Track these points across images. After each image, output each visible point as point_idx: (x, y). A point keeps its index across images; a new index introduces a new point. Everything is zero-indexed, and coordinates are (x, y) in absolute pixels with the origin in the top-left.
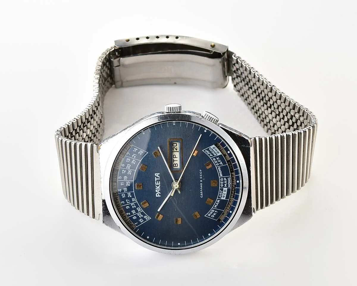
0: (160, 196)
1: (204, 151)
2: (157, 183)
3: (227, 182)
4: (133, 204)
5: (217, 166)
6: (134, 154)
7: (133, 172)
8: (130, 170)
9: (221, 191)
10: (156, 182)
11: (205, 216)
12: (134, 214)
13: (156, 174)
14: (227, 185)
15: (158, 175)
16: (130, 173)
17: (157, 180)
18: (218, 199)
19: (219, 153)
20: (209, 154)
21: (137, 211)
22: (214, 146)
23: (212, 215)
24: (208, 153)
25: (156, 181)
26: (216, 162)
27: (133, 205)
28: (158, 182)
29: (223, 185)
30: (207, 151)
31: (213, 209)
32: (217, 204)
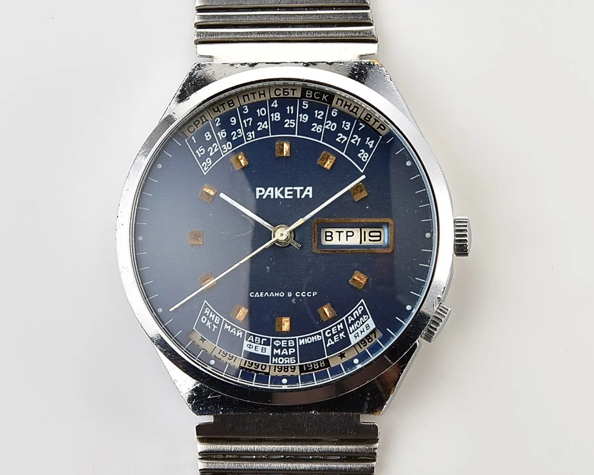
0: (258, 197)
1: (362, 304)
2: (288, 191)
3: (284, 356)
4: (240, 132)
5: (324, 332)
6: (359, 140)
7: (317, 135)
8: (322, 128)
9: (263, 339)
10: (291, 188)
11: (205, 301)
12: (218, 136)
13: (310, 188)
14: (277, 354)
15: (308, 195)
16: (316, 129)
17: (296, 190)
18: (244, 332)
19: (356, 337)
20: (354, 314)
21: (223, 142)
22: (373, 326)
23: (208, 317)
24: (356, 312)
25: (295, 188)
26: (333, 330)
27: (238, 134)
28: (291, 193)
29: (277, 345)
30: (361, 309)
31: (221, 321)
32: (233, 331)
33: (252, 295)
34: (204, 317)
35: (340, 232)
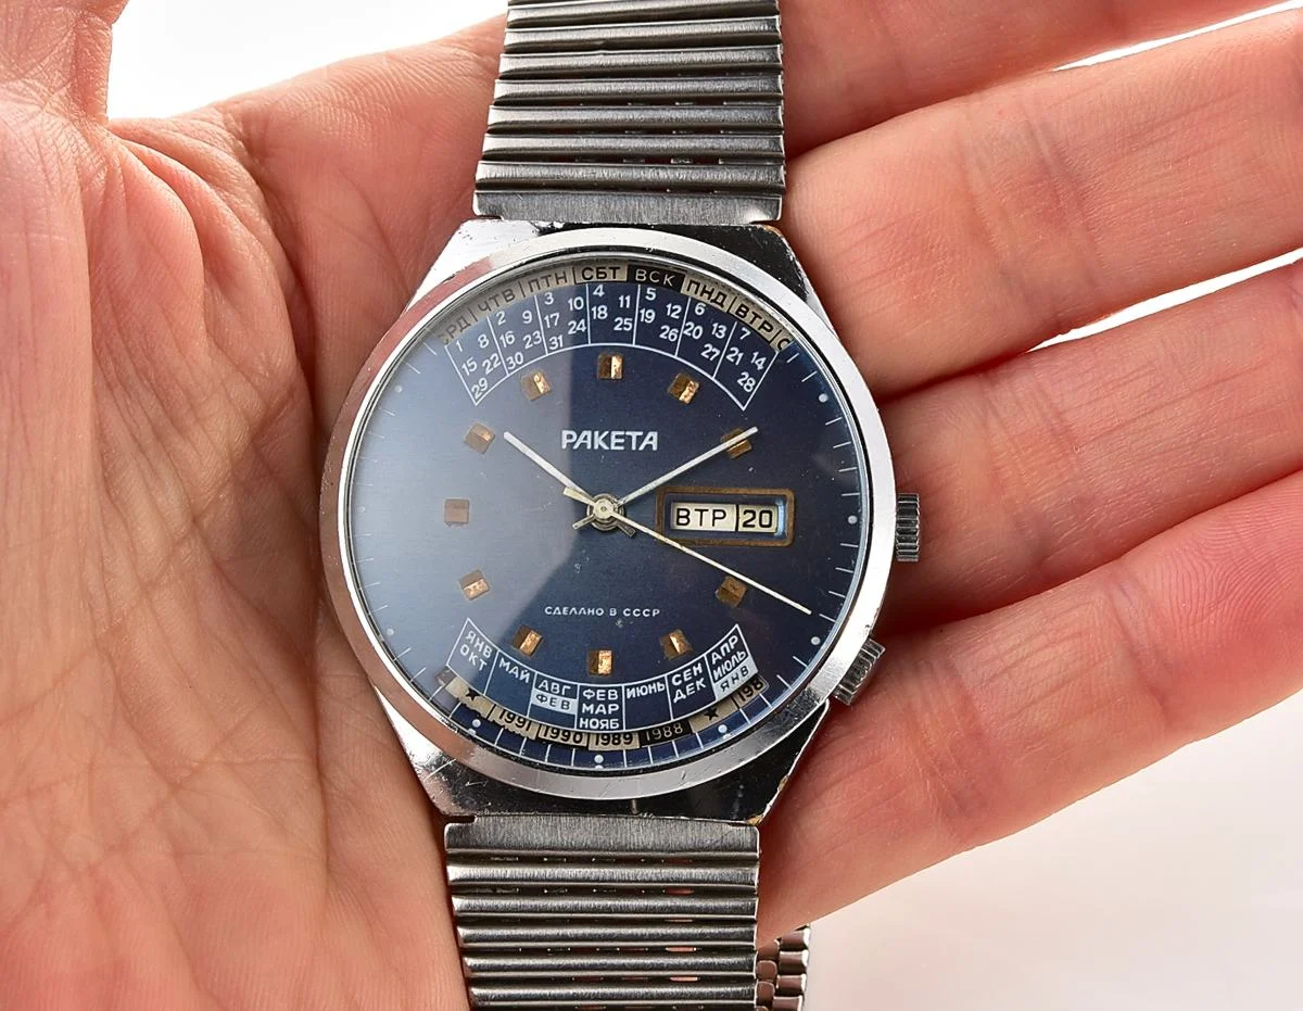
1: (736, 633)
2: (617, 437)
3: (600, 716)
4: (538, 337)
5: (670, 677)
6: (741, 355)
7: (670, 346)
8: (678, 334)
9: (565, 687)
10: (622, 433)
11: (469, 619)
12: (500, 342)
13: (654, 435)
14: (588, 713)
15: (651, 446)
16: (667, 335)
17: (630, 437)
18: (532, 674)
19: (724, 688)
20: (722, 648)
21: (508, 351)
22: (753, 670)
24: (726, 645)
25: (628, 433)
26: (685, 676)
27: (534, 339)
28: (622, 441)
29: (589, 697)
30: (733, 640)
31: (494, 653)
32: (514, 671)
33: (549, 610)
34: (465, 645)
35: (702, 511)
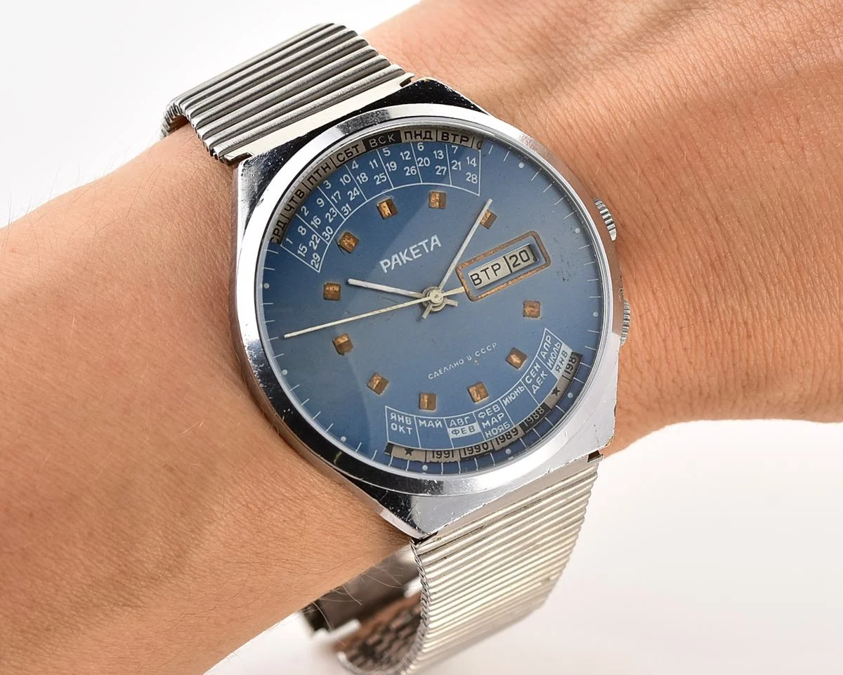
0: (386, 271)
1: (547, 333)
2: (414, 250)
3: (496, 425)
4: (334, 211)
5: (524, 380)
6: (459, 163)
7: (414, 178)
8: (416, 168)
9: (466, 418)
10: (415, 246)
11: (386, 407)
12: (312, 226)
13: (435, 237)
14: (487, 426)
15: (437, 245)
16: (410, 172)
17: (422, 246)
19: (558, 371)
20: (544, 347)
21: (321, 229)
22: (569, 351)
23: (397, 422)
24: (546, 344)
25: (419, 244)
26: (532, 374)
27: (332, 214)
28: (418, 251)
29: (483, 417)
30: (548, 339)
31: (412, 420)
32: (431, 424)
33: (431, 376)
34: (393, 424)
35: (485, 270)
